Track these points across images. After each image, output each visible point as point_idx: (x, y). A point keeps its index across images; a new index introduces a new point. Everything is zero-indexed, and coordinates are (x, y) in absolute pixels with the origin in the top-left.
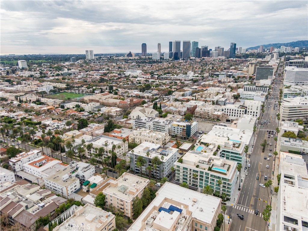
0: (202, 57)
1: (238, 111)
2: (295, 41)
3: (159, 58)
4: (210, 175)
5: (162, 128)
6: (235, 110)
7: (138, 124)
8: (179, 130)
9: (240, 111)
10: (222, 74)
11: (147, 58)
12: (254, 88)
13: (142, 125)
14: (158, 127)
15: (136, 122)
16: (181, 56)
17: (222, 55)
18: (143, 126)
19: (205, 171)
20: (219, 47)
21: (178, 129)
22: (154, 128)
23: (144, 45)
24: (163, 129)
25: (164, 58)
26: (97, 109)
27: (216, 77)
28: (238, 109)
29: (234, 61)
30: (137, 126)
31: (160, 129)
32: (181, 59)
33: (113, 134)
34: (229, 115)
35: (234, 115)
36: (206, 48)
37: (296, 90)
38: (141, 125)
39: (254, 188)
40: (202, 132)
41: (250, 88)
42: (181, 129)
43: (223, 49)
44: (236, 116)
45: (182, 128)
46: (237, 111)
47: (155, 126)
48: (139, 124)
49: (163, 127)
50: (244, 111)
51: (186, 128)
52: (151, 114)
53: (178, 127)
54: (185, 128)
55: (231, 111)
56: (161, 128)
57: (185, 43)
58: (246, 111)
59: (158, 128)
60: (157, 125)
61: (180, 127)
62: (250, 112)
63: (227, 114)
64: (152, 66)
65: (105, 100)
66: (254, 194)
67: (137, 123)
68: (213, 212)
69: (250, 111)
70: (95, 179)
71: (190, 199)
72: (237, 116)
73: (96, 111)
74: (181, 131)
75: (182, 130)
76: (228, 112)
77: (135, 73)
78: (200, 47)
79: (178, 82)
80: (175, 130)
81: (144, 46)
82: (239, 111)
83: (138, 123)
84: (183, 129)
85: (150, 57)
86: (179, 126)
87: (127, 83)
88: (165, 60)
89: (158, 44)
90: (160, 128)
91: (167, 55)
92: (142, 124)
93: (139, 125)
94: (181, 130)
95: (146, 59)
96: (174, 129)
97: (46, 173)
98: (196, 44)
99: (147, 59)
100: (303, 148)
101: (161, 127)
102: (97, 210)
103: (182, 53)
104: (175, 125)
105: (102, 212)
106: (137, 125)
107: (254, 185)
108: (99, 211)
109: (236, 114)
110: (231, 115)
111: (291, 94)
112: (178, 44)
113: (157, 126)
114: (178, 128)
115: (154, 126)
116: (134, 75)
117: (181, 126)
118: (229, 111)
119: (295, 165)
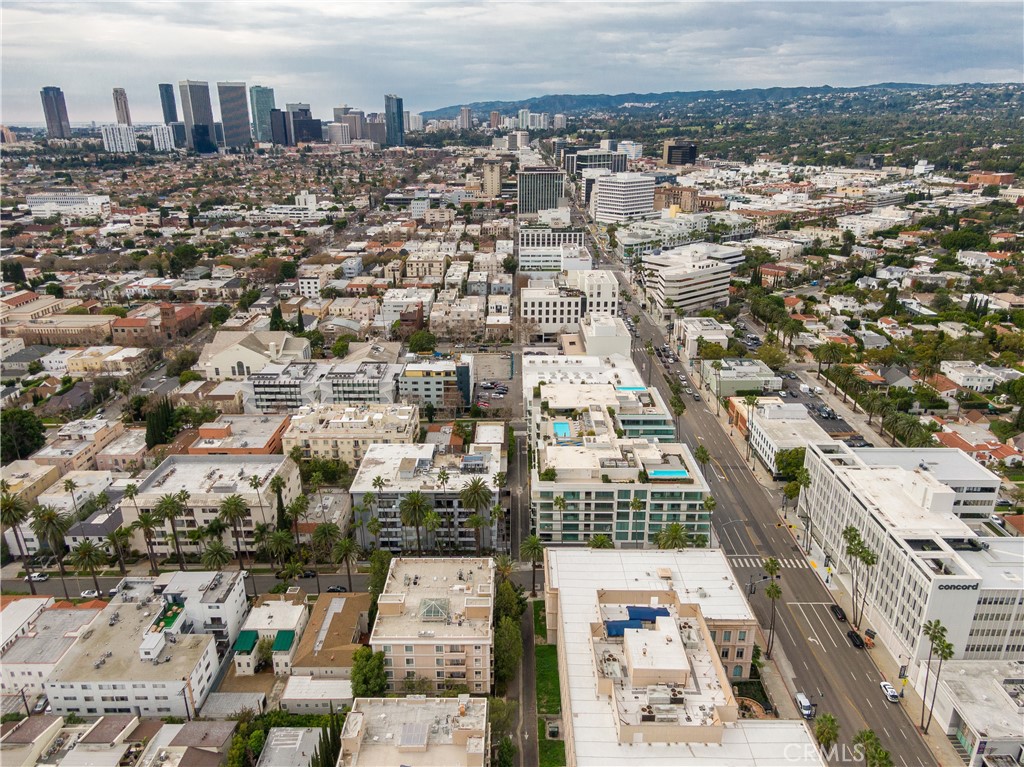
0: (297, 141)
1: (562, 305)
2: (538, 96)
3: (135, 149)
4: (649, 495)
5: (370, 392)
6: (555, 304)
7: (266, 393)
8: (433, 386)
9: (569, 304)
10: (419, 199)
11: (80, 145)
12: (549, 235)
13: (286, 393)
14: (353, 392)
15: (256, 386)
16: (220, 138)
17: (364, 137)
18: (288, 397)
19: (632, 488)
20: (346, 110)
21: (427, 386)
22: (336, 395)
23: (51, 93)
24: (371, 396)
25: (156, 146)
26: (26, 365)
27: (399, 210)
28: (562, 300)
29: (411, 156)
30: (262, 400)
31: (362, 396)
32: (222, 151)
33: (202, 445)
34: (537, 319)
35: (551, 320)
36: (306, 111)
37: (648, 232)
38: (279, 393)
39: (731, 504)
40: (492, 384)
41: (538, 235)
42: (439, 383)
43: (362, 114)
44: (558, 320)
45: (442, 378)
46: (558, 305)
47: (340, 389)
48: (271, 393)
49: (372, 389)
50: (580, 304)
51: (456, 379)
52: (286, 352)
53: (428, 379)
54: (454, 378)
55: (544, 309)
56: (364, 392)
57: (224, 90)
58: (584, 302)
59: (351, 396)
60: (349, 385)
61: (433, 379)
62: (595, 304)
63: (533, 319)
64: (124, 176)
65: (31, 322)
66: (743, 519)
67: (262, 390)
68: (731, 588)
69: (595, 300)
70: (271, 617)
71: (649, 574)
72: (562, 321)
73: (22, 373)
74: (439, 390)
75: (441, 386)
76: (533, 313)
77: (82, 206)
78: (281, 105)
79: (281, 230)
80: (416, 390)
81: (53, 99)
82: (566, 304)
83: (267, 390)
84: (446, 383)
85: (92, 141)
86: (428, 374)
87: (74, 249)
88: (163, 153)
89: (116, 91)
90: (360, 392)
91: (167, 136)
92: (283, 390)
93: (273, 397)
94: (439, 386)
95: (73, 150)
96: (415, 386)
97: (25, 663)
98: (264, 94)
99: (81, 150)
100: (763, 379)
101: (366, 388)
102: (411, 706)
103: (218, 126)
104: (415, 374)
105: (433, 705)
106: (264, 396)
107: (727, 496)
108: (416, 706)
109: (558, 316)
110: (544, 320)
111: (641, 244)
112: (199, 93)
113: (346, 389)
114: (427, 383)
115: (335, 388)
116: (82, 215)
117: (438, 374)
118: (537, 309)
119: (791, 421)
